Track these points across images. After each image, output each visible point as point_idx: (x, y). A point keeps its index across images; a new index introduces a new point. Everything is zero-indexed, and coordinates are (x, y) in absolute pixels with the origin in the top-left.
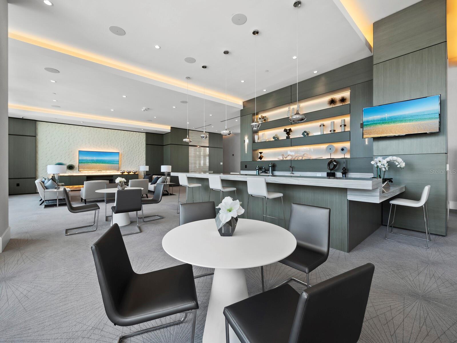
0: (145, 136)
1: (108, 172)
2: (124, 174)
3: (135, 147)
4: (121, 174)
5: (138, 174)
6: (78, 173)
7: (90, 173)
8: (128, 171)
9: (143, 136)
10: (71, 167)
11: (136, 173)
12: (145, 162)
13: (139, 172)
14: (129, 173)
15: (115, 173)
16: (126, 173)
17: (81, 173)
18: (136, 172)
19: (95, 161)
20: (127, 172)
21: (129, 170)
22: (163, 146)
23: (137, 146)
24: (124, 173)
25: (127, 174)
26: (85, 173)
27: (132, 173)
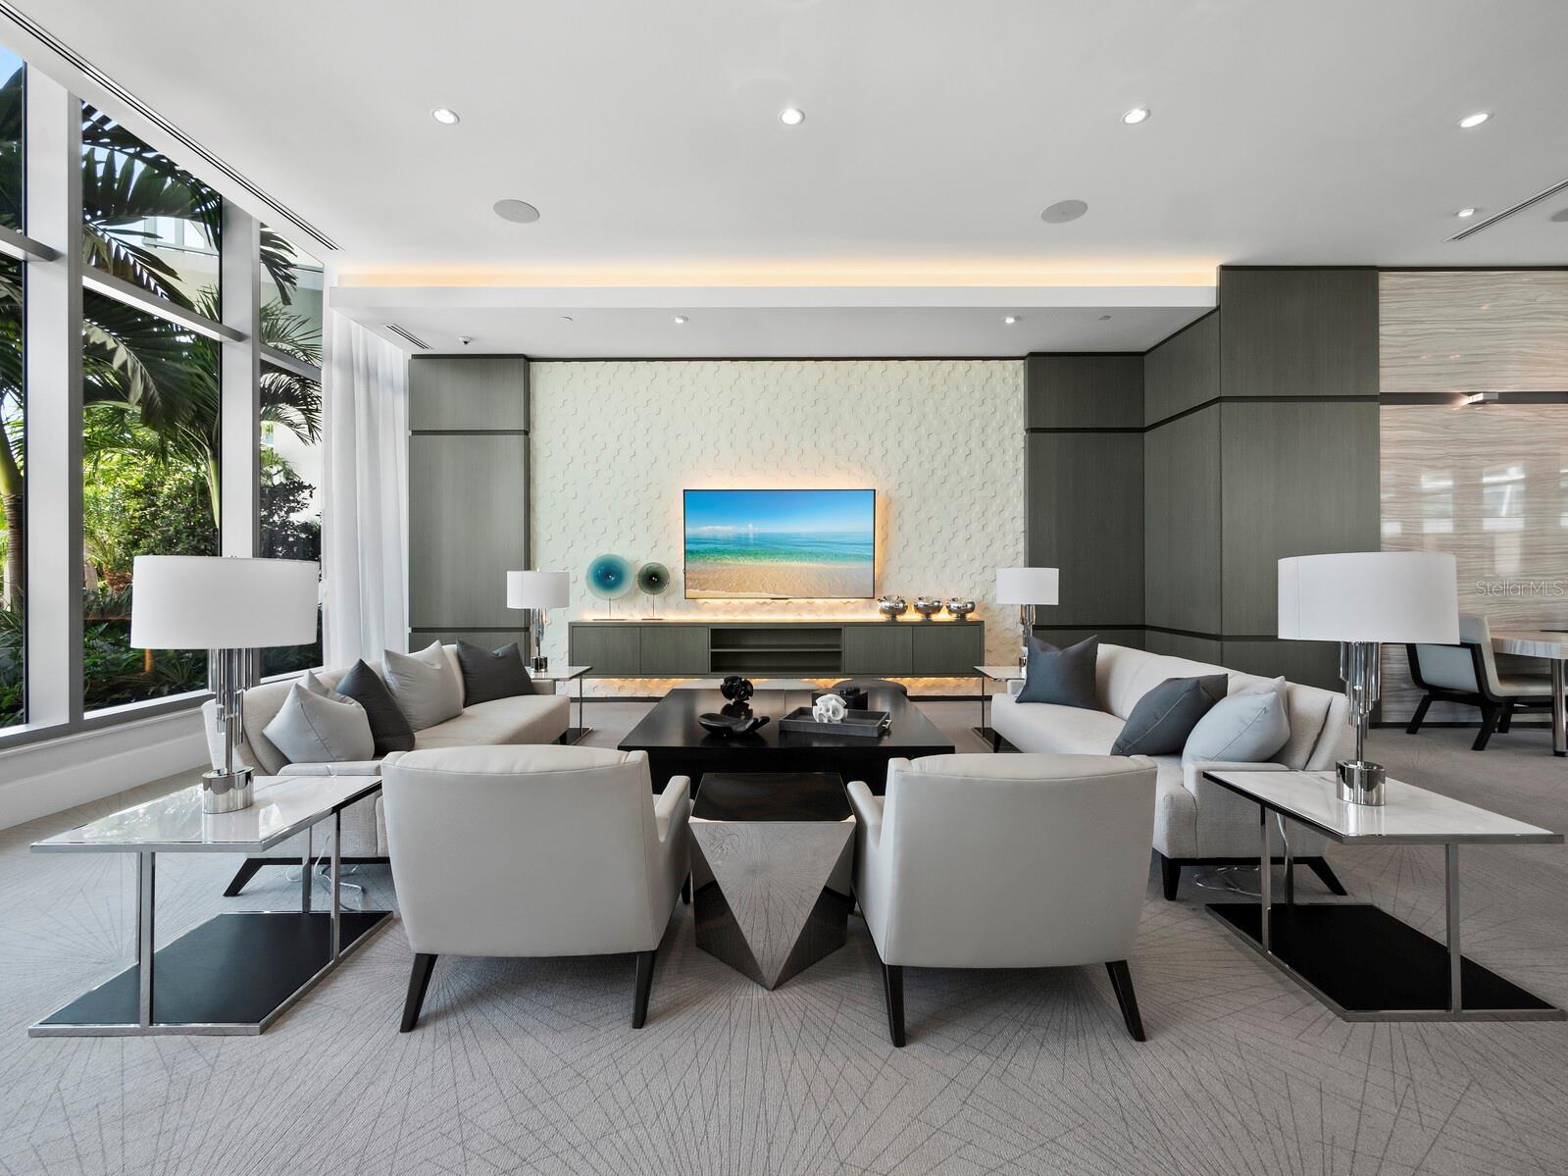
0: (1021, 380)
1: (818, 609)
2: (900, 618)
3: (962, 451)
4: (883, 618)
5: (980, 624)
6: (687, 610)
7: (734, 609)
8: (921, 604)
9: (1012, 379)
10: (653, 580)
11: (969, 616)
12: (1021, 546)
13: (986, 609)
14: (928, 615)
15: (855, 610)
16: (912, 616)
17: (699, 609)
18: (972, 609)
19: (748, 545)
20: (917, 608)
21: (933, 593)
22: (1143, 430)
23: (972, 444)
24: (903, 611)
25: (917, 617)
26: (715, 610)
27: (943, 616)
